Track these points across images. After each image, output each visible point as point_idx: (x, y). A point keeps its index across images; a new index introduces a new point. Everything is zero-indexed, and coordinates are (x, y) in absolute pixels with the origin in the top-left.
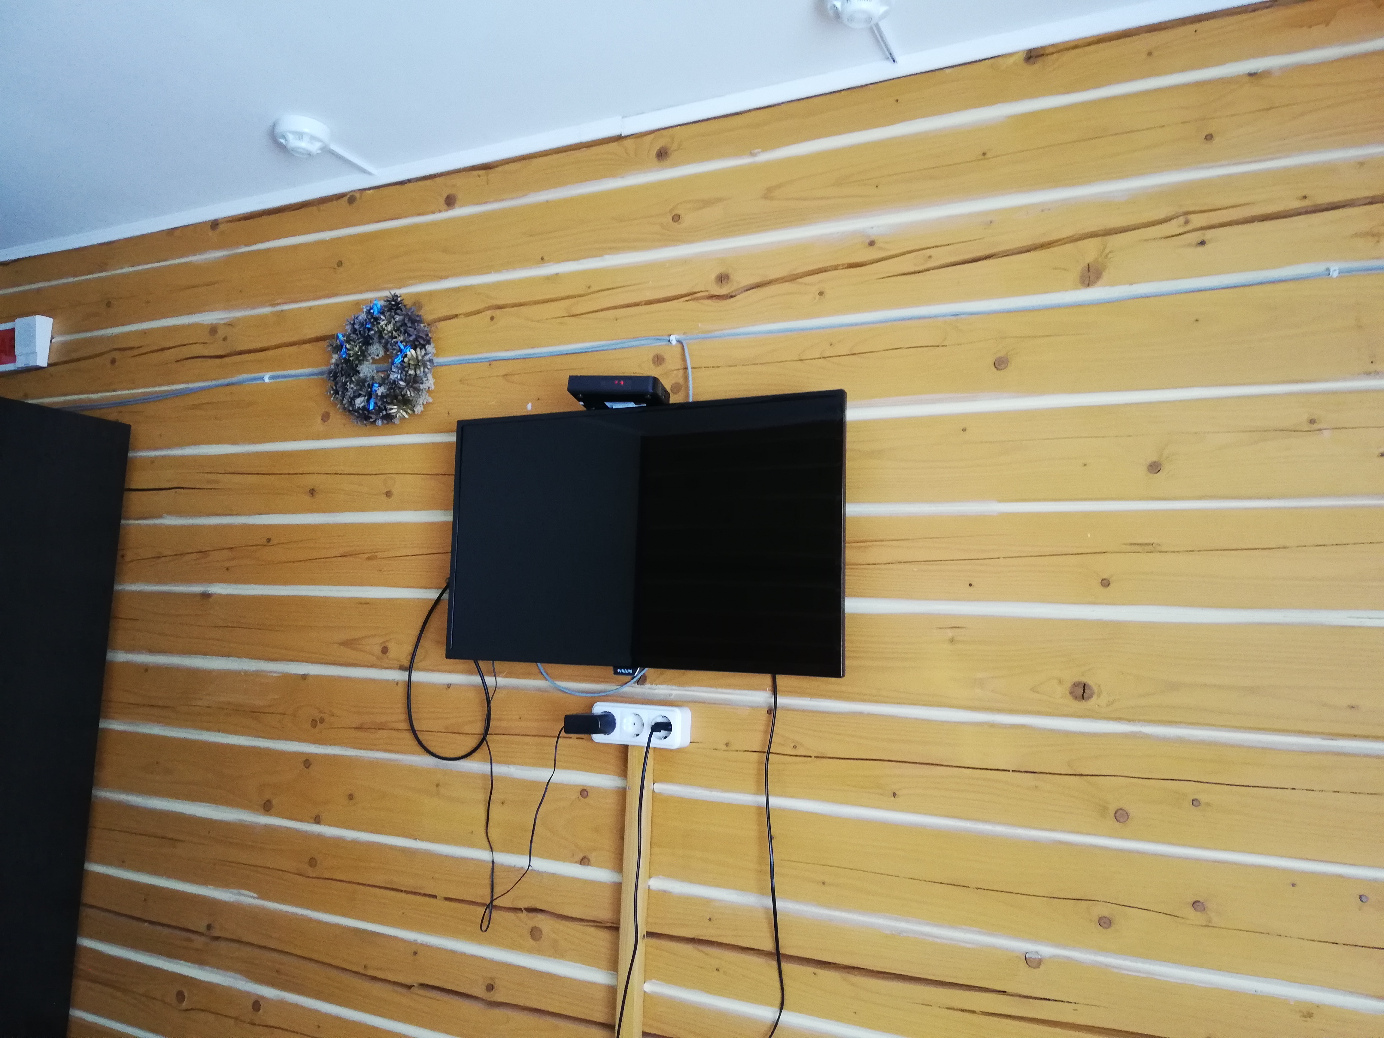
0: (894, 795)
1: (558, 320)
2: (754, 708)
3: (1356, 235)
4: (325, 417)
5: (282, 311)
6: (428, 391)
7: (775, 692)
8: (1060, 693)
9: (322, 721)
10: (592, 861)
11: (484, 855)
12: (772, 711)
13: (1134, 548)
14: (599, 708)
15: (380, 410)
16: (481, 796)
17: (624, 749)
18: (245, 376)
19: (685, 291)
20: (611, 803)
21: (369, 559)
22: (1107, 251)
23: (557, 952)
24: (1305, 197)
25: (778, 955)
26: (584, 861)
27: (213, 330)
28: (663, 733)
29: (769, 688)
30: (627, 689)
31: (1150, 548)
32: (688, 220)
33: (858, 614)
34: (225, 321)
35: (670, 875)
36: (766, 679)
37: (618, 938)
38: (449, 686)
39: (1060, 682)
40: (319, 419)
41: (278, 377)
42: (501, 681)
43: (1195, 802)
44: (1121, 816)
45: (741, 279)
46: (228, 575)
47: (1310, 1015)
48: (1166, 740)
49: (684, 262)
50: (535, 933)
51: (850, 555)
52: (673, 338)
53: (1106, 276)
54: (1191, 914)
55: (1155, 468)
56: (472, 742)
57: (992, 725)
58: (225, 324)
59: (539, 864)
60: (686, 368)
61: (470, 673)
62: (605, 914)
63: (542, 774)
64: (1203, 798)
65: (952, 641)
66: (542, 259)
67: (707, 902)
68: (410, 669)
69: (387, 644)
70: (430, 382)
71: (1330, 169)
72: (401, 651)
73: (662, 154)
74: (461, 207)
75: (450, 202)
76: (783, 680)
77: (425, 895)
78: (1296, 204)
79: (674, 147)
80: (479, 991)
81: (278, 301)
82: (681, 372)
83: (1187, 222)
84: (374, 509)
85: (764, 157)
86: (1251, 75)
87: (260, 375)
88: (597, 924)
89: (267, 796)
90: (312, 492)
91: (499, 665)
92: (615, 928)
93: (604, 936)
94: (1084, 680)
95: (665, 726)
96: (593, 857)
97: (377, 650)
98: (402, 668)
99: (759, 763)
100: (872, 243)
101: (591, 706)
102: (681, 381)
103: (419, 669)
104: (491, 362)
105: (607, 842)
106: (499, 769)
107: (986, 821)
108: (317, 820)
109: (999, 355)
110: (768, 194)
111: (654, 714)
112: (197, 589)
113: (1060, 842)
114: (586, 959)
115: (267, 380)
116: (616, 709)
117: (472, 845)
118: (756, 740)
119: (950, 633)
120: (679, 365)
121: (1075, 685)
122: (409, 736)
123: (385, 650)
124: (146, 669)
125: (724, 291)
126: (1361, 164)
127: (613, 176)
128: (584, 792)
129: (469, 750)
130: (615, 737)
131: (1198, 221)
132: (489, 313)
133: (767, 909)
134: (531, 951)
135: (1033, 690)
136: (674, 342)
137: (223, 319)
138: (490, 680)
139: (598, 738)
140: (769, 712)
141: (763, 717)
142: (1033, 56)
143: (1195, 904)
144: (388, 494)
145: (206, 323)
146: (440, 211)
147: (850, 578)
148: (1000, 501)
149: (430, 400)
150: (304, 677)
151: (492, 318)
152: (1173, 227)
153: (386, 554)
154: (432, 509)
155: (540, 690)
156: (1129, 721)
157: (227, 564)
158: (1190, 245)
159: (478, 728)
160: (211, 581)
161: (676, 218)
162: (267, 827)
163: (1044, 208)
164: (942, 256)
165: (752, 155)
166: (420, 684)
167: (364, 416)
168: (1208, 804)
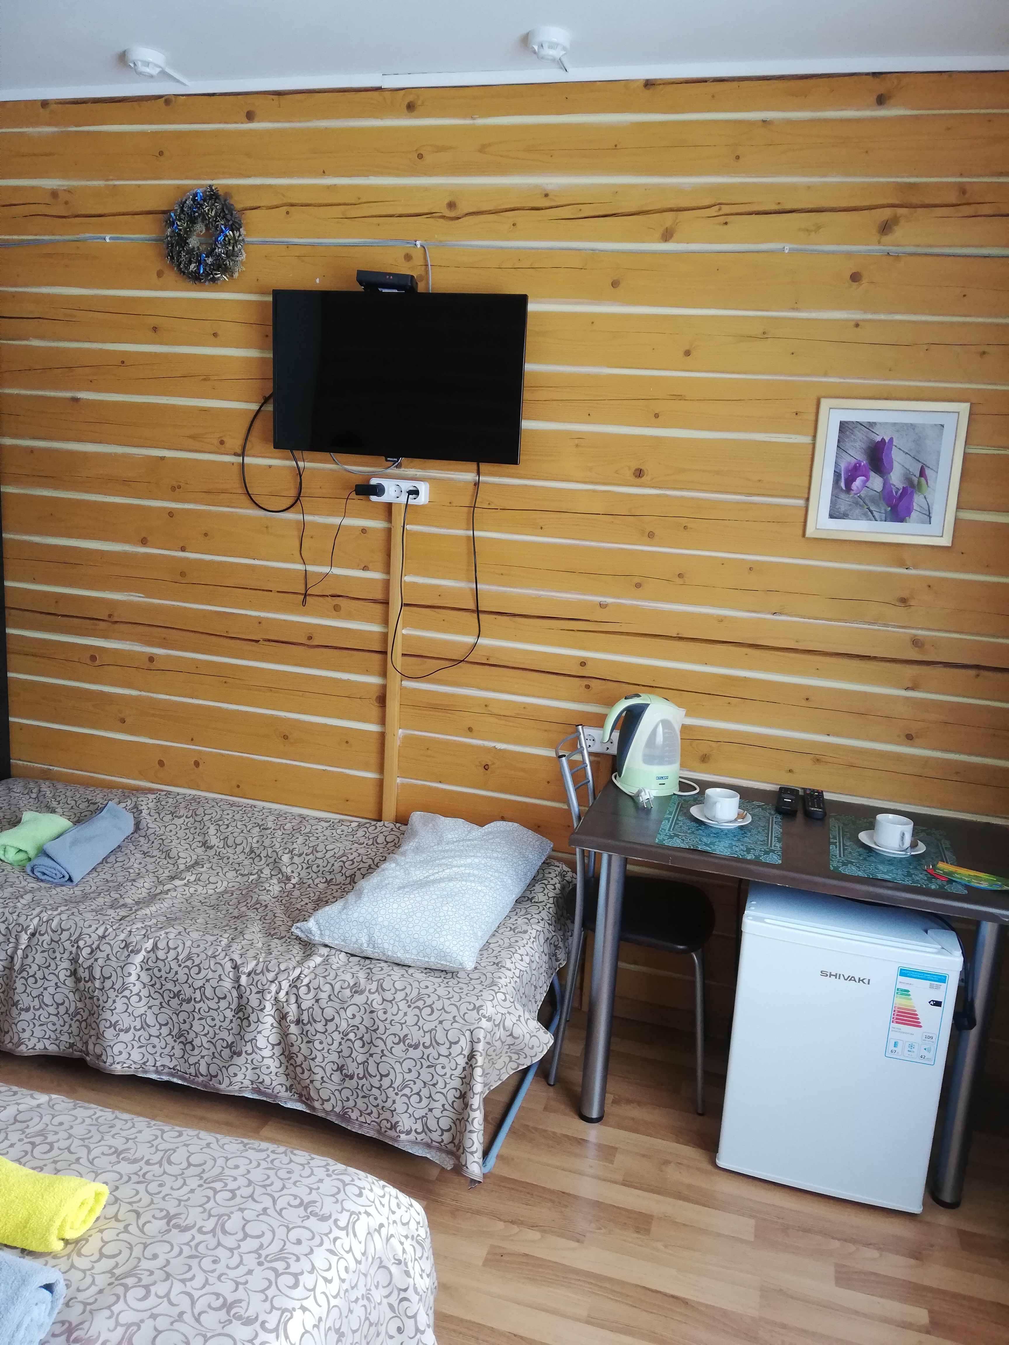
0: (542, 528)
1: (337, 220)
2: (466, 482)
3: (800, 230)
4: (160, 274)
5: (115, 185)
6: (242, 262)
7: (479, 474)
8: (629, 474)
9: (179, 487)
10: (370, 567)
11: (300, 567)
12: (477, 484)
13: (674, 397)
14: (374, 481)
15: (208, 275)
16: (295, 534)
17: (389, 506)
18: (88, 235)
19: (425, 210)
20: (382, 536)
21: (204, 380)
22: (677, 221)
23: (350, 617)
24: (779, 203)
25: (478, 611)
26: (365, 568)
27: (54, 194)
28: (414, 496)
29: (476, 471)
30: (389, 471)
31: (680, 397)
32: (429, 159)
33: (529, 430)
34: (65, 188)
35: (417, 574)
36: (473, 466)
37: (388, 608)
38: (270, 467)
39: (629, 468)
40: (155, 275)
41: (117, 238)
42: (308, 465)
43: (685, 527)
44: (651, 535)
45: (464, 207)
46: (91, 385)
47: (721, 621)
48: (676, 498)
49: (426, 189)
50: (337, 608)
51: (527, 395)
52: (418, 243)
53: (675, 237)
54: (677, 580)
55: (687, 353)
56: (289, 502)
57: (594, 491)
58: (64, 190)
59: (336, 571)
60: (427, 265)
61: (287, 459)
62: (379, 596)
63: (336, 521)
64: (689, 525)
65: (577, 446)
66: (324, 172)
67: (438, 586)
68: (243, 455)
69: (223, 439)
70: (243, 257)
71: (793, 188)
72: (235, 443)
73: (411, 107)
74: (259, 122)
75: (250, 116)
76: (483, 466)
77: (263, 590)
78: (774, 207)
79: (419, 103)
80: (304, 641)
81: (111, 177)
82: (423, 268)
83: (720, 209)
84: (203, 345)
85: (480, 121)
86: (764, 121)
87: (102, 235)
88: (375, 601)
89: (143, 535)
90: (155, 329)
91: (306, 454)
92: (386, 603)
93: (379, 608)
94: (641, 467)
95: (415, 492)
96: (370, 566)
97: (216, 442)
98: (236, 454)
99: (469, 512)
100: (546, 195)
101: (369, 481)
102: (423, 273)
103: (248, 456)
104: (288, 245)
105: (379, 557)
106: (308, 518)
107: (587, 540)
108: (183, 549)
109: (615, 278)
110: (482, 149)
111: (408, 485)
112: (68, 394)
113: (622, 549)
114: (370, 620)
115: (108, 240)
116: (384, 482)
117: (293, 562)
118: (467, 501)
119: (576, 441)
120: (421, 262)
121: (636, 470)
122: (244, 498)
123: (222, 442)
124: (31, 450)
125: (452, 214)
126: (809, 187)
127: (376, 117)
128: (364, 531)
129: (288, 506)
130: (384, 498)
131: (725, 209)
132: (285, 209)
133: (471, 589)
134: (334, 618)
135: (616, 472)
136: (419, 246)
137: (63, 186)
138: (301, 464)
139: (374, 498)
140: (475, 484)
141: (471, 487)
142: (649, 84)
143: (680, 575)
144: (215, 335)
145: (47, 187)
146: (242, 123)
147: (525, 409)
148: (609, 367)
149: (244, 269)
150: (162, 458)
151: (288, 213)
152: (713, 211)
153: (216, 378)
154: (251, 348)
155: (332, 470)
156: (660, 488)
157: (91, 378)
158: (719, 224)
159: (293, 493)
160: (79, 389)
161: (420, 156)
162: (147, 554)
163: (647, 188)
164: (587, 210)
165: (472, 118)
166: (249, 465)
167: (196, 278)
168: (691, 528)
